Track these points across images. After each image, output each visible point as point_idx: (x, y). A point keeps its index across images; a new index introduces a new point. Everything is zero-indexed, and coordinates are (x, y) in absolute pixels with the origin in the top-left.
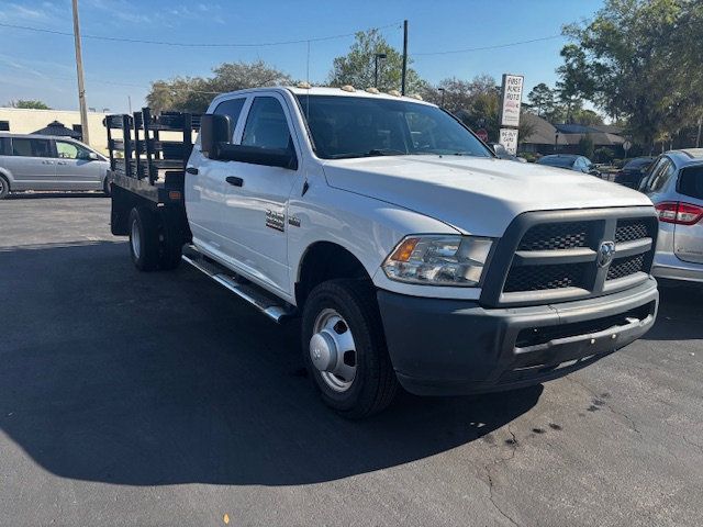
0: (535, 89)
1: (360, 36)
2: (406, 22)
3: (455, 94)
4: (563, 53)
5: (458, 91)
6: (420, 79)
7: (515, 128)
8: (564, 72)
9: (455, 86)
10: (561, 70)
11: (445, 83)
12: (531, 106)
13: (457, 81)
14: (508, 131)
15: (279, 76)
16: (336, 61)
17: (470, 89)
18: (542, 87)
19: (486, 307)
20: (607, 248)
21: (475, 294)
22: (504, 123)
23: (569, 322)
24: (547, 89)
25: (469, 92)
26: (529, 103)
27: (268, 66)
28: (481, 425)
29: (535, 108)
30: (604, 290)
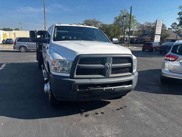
0: (173, 24)
1: (122, 11)
2: (131, 7)
3: (148, 26)
4: (179, 14)
5: (149, 25)
6: (138, 22)
7: (159, 35)
8: (179, 19)
9: (148, 24)
10: (178, 19)
11: (145, 23)
12: (171, 29)
13: (149, 22)
14: (157, 36)
15: (99, 22)
16: (115, 18)
17: (153, 24)
18: (175, 23)
19: (71, 78)
20: (108, 65)
21: (68, 75)
22: (156, 33)
23: (94, 84)
24: (176, 24)
25: (152, 25)
26: (171, 28)
27: (97, 20)
28: (83, 110)
29: (173, 29)
30: (110, 76)
